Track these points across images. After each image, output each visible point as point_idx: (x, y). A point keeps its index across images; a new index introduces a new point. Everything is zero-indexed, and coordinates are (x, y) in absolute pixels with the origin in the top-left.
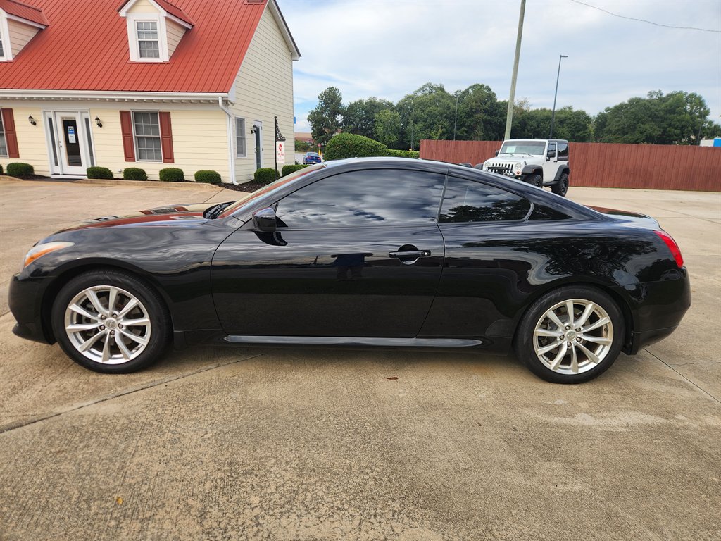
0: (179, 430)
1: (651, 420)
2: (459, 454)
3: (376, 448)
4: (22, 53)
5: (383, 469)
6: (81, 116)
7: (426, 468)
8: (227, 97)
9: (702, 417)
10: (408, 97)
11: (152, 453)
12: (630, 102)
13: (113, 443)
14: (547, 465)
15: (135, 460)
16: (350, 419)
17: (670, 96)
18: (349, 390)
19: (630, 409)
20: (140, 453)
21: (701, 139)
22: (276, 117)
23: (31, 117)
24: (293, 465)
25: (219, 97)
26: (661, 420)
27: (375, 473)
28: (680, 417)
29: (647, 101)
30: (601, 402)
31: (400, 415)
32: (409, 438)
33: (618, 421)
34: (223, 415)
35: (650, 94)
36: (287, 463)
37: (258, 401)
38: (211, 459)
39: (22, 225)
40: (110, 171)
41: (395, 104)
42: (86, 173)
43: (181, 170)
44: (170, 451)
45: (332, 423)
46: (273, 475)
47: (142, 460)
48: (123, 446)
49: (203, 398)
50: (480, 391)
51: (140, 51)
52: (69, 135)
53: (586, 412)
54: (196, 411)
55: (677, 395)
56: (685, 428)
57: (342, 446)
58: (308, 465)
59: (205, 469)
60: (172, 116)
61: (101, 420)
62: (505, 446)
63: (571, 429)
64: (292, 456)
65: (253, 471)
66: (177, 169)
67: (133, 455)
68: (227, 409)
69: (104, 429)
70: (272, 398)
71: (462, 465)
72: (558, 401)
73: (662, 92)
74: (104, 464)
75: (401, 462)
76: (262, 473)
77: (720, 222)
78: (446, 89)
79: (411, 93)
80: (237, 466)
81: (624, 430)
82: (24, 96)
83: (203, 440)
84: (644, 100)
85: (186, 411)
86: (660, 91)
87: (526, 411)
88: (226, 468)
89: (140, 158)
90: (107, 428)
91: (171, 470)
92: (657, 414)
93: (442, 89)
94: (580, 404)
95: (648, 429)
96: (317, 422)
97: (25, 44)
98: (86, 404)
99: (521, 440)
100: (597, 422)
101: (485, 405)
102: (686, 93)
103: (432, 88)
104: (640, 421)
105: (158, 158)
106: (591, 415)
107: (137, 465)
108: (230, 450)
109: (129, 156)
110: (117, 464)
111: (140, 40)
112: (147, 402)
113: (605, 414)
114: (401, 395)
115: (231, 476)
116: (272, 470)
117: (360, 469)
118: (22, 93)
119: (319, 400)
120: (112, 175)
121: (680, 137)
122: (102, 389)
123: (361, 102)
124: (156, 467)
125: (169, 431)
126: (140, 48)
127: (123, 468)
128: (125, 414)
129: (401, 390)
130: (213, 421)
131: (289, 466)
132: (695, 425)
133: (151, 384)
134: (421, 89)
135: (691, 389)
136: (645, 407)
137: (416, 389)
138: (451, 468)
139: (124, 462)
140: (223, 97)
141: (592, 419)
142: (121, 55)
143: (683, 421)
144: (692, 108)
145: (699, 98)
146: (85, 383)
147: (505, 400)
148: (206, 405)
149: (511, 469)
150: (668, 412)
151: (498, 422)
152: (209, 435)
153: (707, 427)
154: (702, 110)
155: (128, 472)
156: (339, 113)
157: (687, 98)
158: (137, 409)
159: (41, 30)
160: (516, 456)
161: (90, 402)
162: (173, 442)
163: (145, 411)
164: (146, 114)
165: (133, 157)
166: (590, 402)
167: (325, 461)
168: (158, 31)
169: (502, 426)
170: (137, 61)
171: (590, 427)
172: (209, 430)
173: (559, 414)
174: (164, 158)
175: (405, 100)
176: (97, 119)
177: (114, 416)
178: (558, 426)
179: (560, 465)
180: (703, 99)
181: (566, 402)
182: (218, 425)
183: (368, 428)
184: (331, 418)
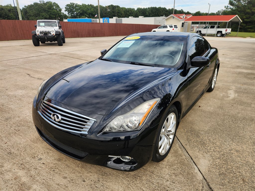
21: (63, 19)
29: (40, 4)
35: (40, 1)
102: (52, 2)
144: (56, 8)
145: (57, 4)
154: (59, 8)
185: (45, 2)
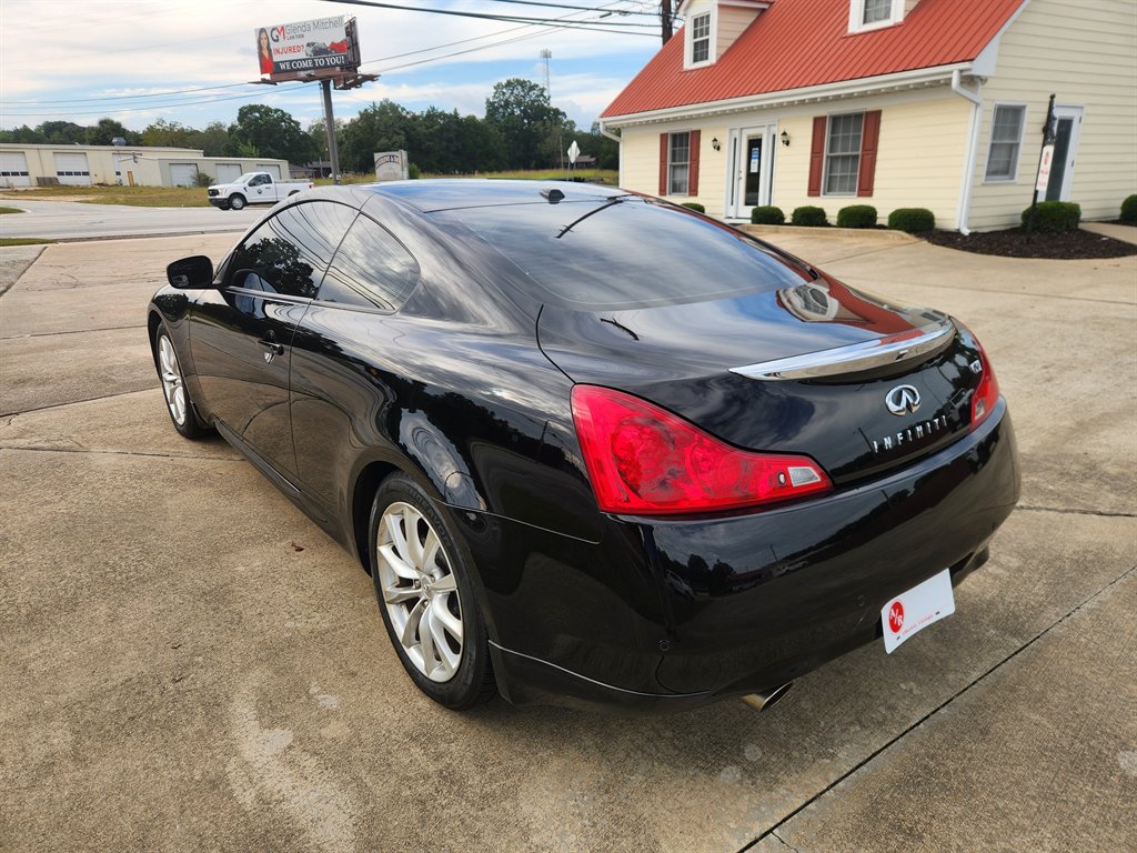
4: (730, 50)
6: (769, 129)
8: (969, 70)
22: (1052, 97)
23: (715, 140)
25: (954, 72)
40: (780, 213)
42: (751, 216)
43: (876, 209)
51: (866, 13)
52: (752, 160)
60: (883, 117)
66: (872, 207)
82: (725, 108)
89: (830, 189)
97: (737, 36)
105: (852, 189)
109: (813, 190)
118: (707, 108)
120: (784, 219)
126: (866, 7)
140: (961, 71)
142: (840, 27)
159: (764, 10)
164: (847, 117)
165: (819, 189)
170: (856, 32)
174: (860, 189)
176: (784, 134)
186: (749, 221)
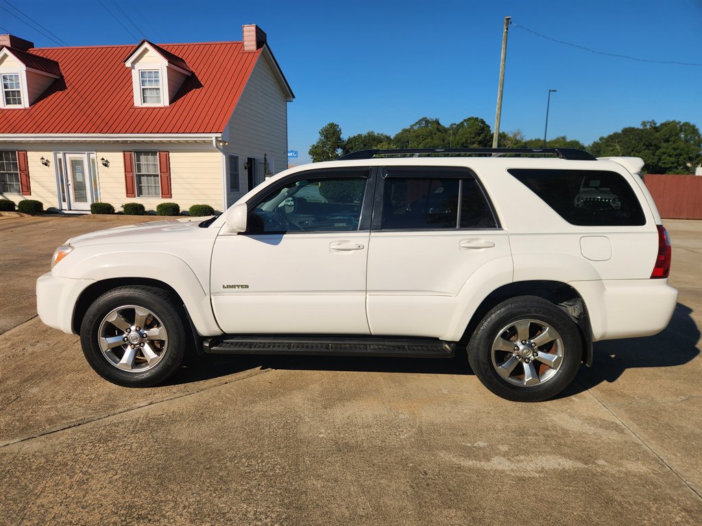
0: (90, 470)
1: (568, 464)
2: (360, 500)
3: (279, 492)
4: (38, 101)
5: (278, 516)
6: (89, 157)
7: (323, 515)
8: (220, 137)
9: (624, 462)
10: (405, 131)
11: (57, 494)
12: (623, 131)
13: (23, 484)
14: (445, 512)
15: (39, 502)
16: (262, 461)
17: (664, 125)
18: (271, 430)
19: (550, 453)
20: (45, 494)
21: (697, 166)
22: (265, 155)
23: (42, 159)
24: (189, 510)
25: (213, 138)
26: (580, 465)
27: (269, 520)
28: (601, 462)
29: (641, 130)
30: (522, 444)
31: (314, 457)
32: (315, 483)
33: (533, 466)
34: (139, 456)
35: (644, 124)
36: (184, 507)
37: (178, 441)
38: (111, 503)
39: (16, 260)
40: (112, 207)
41: (392, 137)
42: (90, 209)
43: (177, 205)
44: (75, 493)
45: (243, 465)
46: (166, 520)
47: (45, 501)
48: (31, 486)
49: (125, 437)
50: (403, 431)
51: (143, 97)
52: (77, 174)
53: (504, 456)
54: (114, 452)
55: (604, 437)
56: (603, 474)
57: (245, 489)
58: (205, 510)
59: (102, 512)
60: (170, 155)
61: (20, 458)
62: (410, 491)
63: (481, 473)
64: (191, 500)
65: (149, 516)
66: (174, 204)
67: (38, 496)
68: (144, 449)
69: (20, 468)
70: (192, 438)
71: (360, 512)
72: (479, 443)
73: (656, 121)
74: (8, 504)
75: (299, 508)
76: (157, 518)
77: (701, 251)
78: (441, 122)
79: (408, 127)
80: (134, 510)
81: (537, 475)
82: (37, 139)
83: (110, 482)
84: (638, 129)
85: (104, 451)
86: (653, 121)
87: (442, 454)
88: (122, 512)
89: (140, 194)
90: (23, 467)
91: (68, 512)
92: (578, 459)
93: (437, 122)
94: (500, 447)
95: (563, 475)
96: (229, 464)
97: (41, 93)
98: (12, 442)
99: (428, 485)
100: (512, 466)
101: (403, 447)
102: (680, 122)
103: (427, 122)
104: (557, 466)
105: (156, 194)
106: (508, 459)
107: (39, 506)
108: (133, 492)
109: (130, 193)
110: (21, 505)
111: (144, 87)
112: (70, 441)
113: (522, 457)
114: (321, 436)
115: (125, 520)
116: (168, 514)
117: (255, 514)
119: (238, 441)
120: (114, 210)
121: (676, 164)
122: (32, 427)
123: (360, 136)
124: (58, 509)
125: (81, 471)
126: (143, 94)
127: (25, 508)
128: (45, 452)
129: (323, 431)
130: (126, 462)
131: (186, 510)
132: (614, 470)
133: (80, 422)
134: (417, 123)
135: (621, 431)
136: (567, 450)
137: (339, 428)
138: (347, 514)
139: (27, 503)
140: (216, 137)
141: (508, 463)
142: (126, 101)
143: (603, 466)
144: (686, 136)
145: (693, 127)
146: (18, 421)
147: (425, 441)
148: (125, 445)
149: (408, 516)
150: (590, 456)
151: (411, 465)
152: (117, 477)
153: (626, 473)
154: (697, 138)
155: (28, 513)
156: (338, 147)
157: (681, 127)
158: (58, 448)
159: (56, 80)
160: (417, 502)
161: (17, 440)
162: (81, 483)
163: (65, 450)
164: (146, 154)
165: (133, 193)
166: (511, 445)
167: (223, 505)
168: (160, 79)
169: (414, 469)
170: (141, 106)
171: (502, 472)
172: (119, 471)
173: (476, 457)
174: (162, 194)
175: (402, 133)
176: (102, 159)
177: (34, 455)
178: (470, 470)
179: (460, 513)
180: (696, 128)
181: (486, 444)
182: (130, 466)
183: (278, 471)
184: (244, 460)
185: (658, 125)
186: (90, 213)
